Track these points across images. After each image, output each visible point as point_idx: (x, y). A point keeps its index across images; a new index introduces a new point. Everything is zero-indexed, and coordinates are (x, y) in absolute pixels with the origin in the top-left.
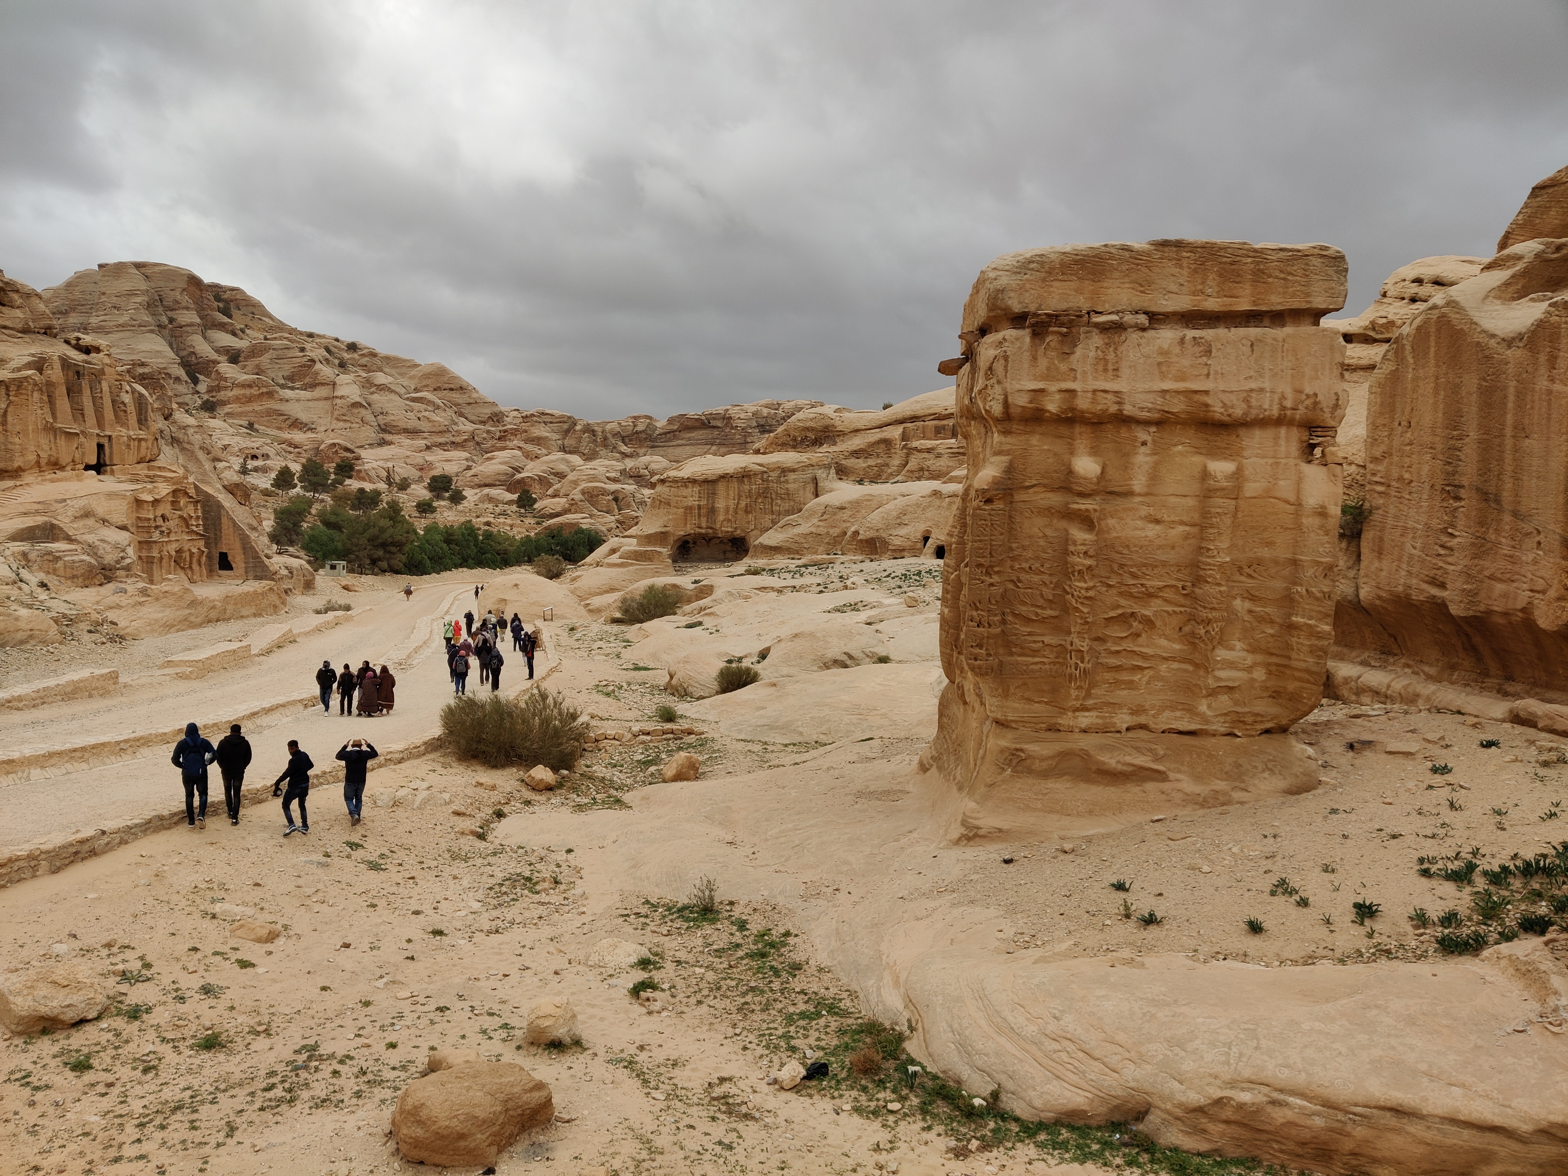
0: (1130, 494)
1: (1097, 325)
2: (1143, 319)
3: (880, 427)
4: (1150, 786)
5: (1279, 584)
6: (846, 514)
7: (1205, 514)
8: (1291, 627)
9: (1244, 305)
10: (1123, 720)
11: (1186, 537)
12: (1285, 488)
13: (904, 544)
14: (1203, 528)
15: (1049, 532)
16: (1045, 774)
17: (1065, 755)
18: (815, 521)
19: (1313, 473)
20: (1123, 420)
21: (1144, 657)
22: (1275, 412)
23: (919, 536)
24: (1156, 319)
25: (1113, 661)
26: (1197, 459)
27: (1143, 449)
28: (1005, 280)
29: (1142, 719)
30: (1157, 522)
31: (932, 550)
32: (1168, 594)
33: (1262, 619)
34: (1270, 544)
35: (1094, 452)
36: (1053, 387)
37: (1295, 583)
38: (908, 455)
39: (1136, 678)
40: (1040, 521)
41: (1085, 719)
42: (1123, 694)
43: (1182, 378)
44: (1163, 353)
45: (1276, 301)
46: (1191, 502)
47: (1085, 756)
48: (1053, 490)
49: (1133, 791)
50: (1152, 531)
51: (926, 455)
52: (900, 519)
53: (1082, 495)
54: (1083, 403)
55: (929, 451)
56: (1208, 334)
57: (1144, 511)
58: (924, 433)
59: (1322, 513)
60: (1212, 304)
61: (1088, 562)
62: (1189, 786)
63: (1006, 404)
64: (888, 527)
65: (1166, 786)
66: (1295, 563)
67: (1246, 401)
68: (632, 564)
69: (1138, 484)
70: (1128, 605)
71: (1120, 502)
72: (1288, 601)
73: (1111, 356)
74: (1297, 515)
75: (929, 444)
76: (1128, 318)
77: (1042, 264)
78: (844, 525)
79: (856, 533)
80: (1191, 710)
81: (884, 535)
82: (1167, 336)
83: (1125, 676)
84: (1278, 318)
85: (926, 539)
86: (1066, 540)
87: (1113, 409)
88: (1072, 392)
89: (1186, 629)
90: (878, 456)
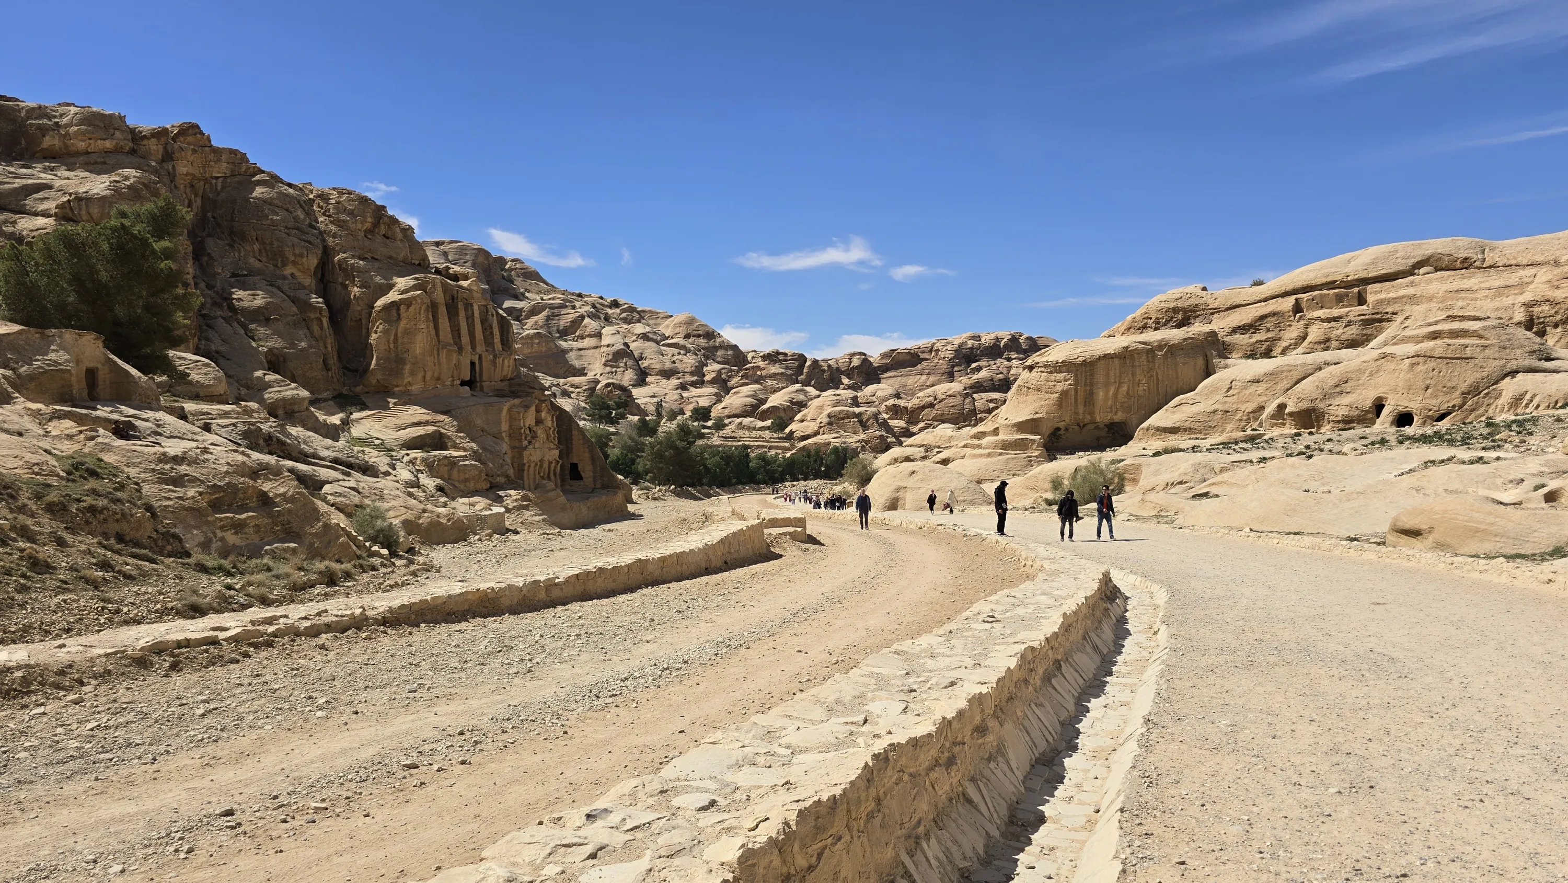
3: (1265, 300)
6: (1261, 388)
13: (1351, 414)
18: (1218, 397)
23: (1369, 403)
31: (1390, 419)
38: (1306, 326)
51: (1333, 324)
52: (1341, 386)
55: (1336, 319)
58: (1322, 302)
64: (1325, 397)
68: (1001, 454)
75: (1336, 312)
78: (1261, 399)
79: (1282, 407)
81: (1322, 406)
85: (1378, 407)
90: (1268, 331)
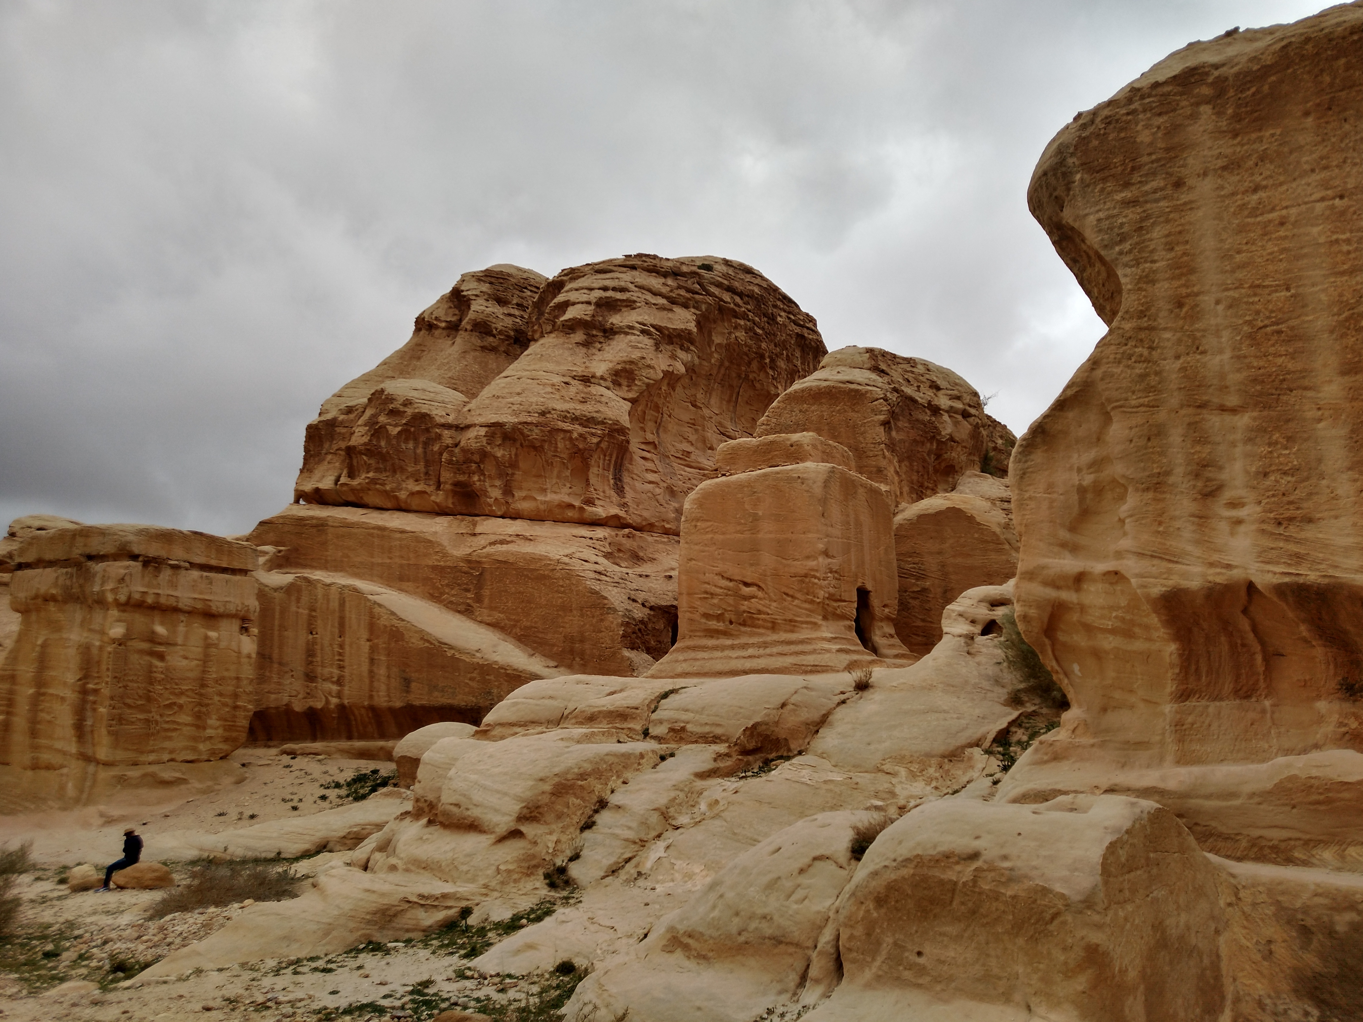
0: (175, 644)
1: (170, 565)
2: (187, 565)
4: (183, 787)
5: (231, 688)
7: (206, 655)
8: (236, 707)
9: (224, 565)
10: (166, 757)
11: (198, 666)
12: (234, 645)
14: (205, 662)
15: (142, 662)
16: (137, 786)
17: (145, 775)
19: (245, 639)
20: (176, 610)
21: (178, 724)
22: (234, 612)
24: (193, 565)
25: (166, 726)
26: (203, 630)
27: (182, 624)
28: (131, 538)
29: (173, 756)
30: (186, 658)
32: (189, 693)
33: (225, 705)
34: (227, 670)
35: (162, 624)
36: (151, 591)
37: (238, 687)
39: (174, 734)
40: (136, 656)
41: (152, 757)
42: (167, 744)
43: (201, 593)
44: (194, 581)
45: (236, 565)
46: (200, 650)
47: (153, 775)
48: (143, 641)
49: (174, 791)
50: (184, 663)
53: (160, 644)
54: (163, 600)
56: (212, 575)
57: (182, 653)
59: (249, 656)
60: (213, 562)
61: (163, 676)
62: (198, 785)
63: (129, 598)
65: (189, 786)
66: (238, 678)
67: (225, 606)
69: (180, 640)
70: (173, 699)
71: (171, 648)
72: (236, 696)
73: (175, 580)
74: (239, 657)
76: (182, 564)
77: (148, 533)
80: (194, 749)
82: (195, 574)
83: (169, 734)
84: (234, 571)
86: (151, 665)
87: (175, 604)
88: (158, 594)
89: (196, 709)
